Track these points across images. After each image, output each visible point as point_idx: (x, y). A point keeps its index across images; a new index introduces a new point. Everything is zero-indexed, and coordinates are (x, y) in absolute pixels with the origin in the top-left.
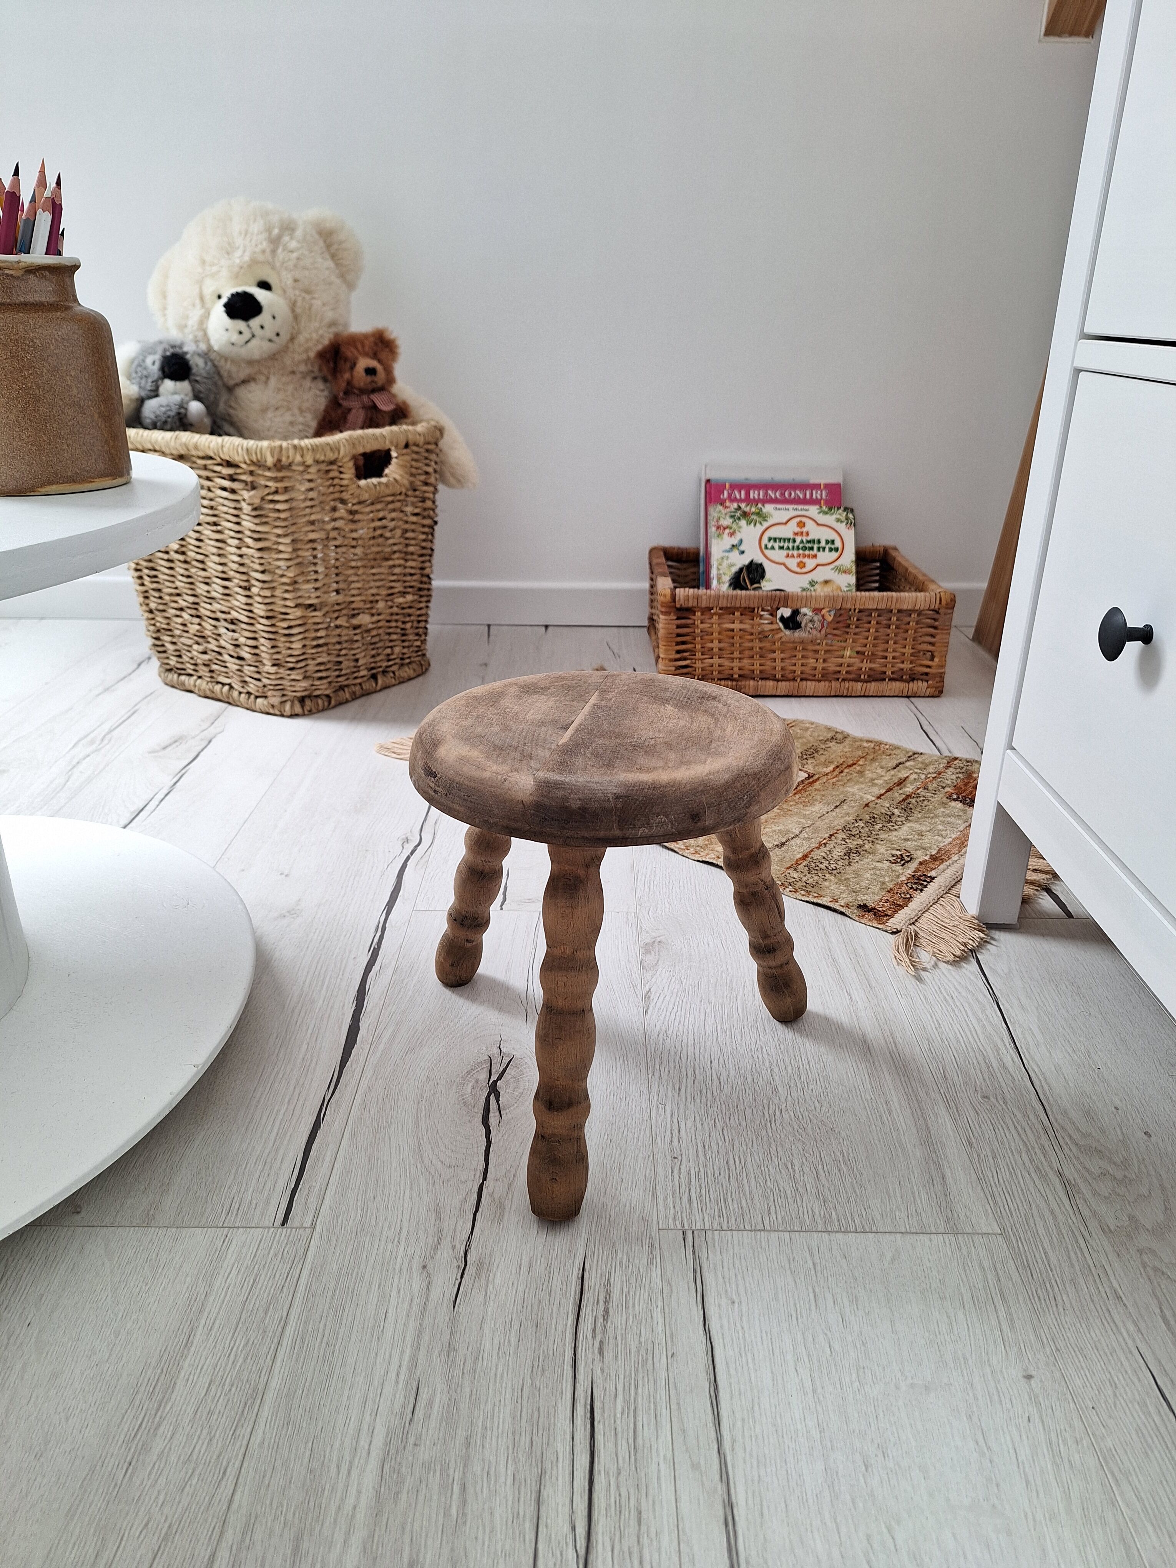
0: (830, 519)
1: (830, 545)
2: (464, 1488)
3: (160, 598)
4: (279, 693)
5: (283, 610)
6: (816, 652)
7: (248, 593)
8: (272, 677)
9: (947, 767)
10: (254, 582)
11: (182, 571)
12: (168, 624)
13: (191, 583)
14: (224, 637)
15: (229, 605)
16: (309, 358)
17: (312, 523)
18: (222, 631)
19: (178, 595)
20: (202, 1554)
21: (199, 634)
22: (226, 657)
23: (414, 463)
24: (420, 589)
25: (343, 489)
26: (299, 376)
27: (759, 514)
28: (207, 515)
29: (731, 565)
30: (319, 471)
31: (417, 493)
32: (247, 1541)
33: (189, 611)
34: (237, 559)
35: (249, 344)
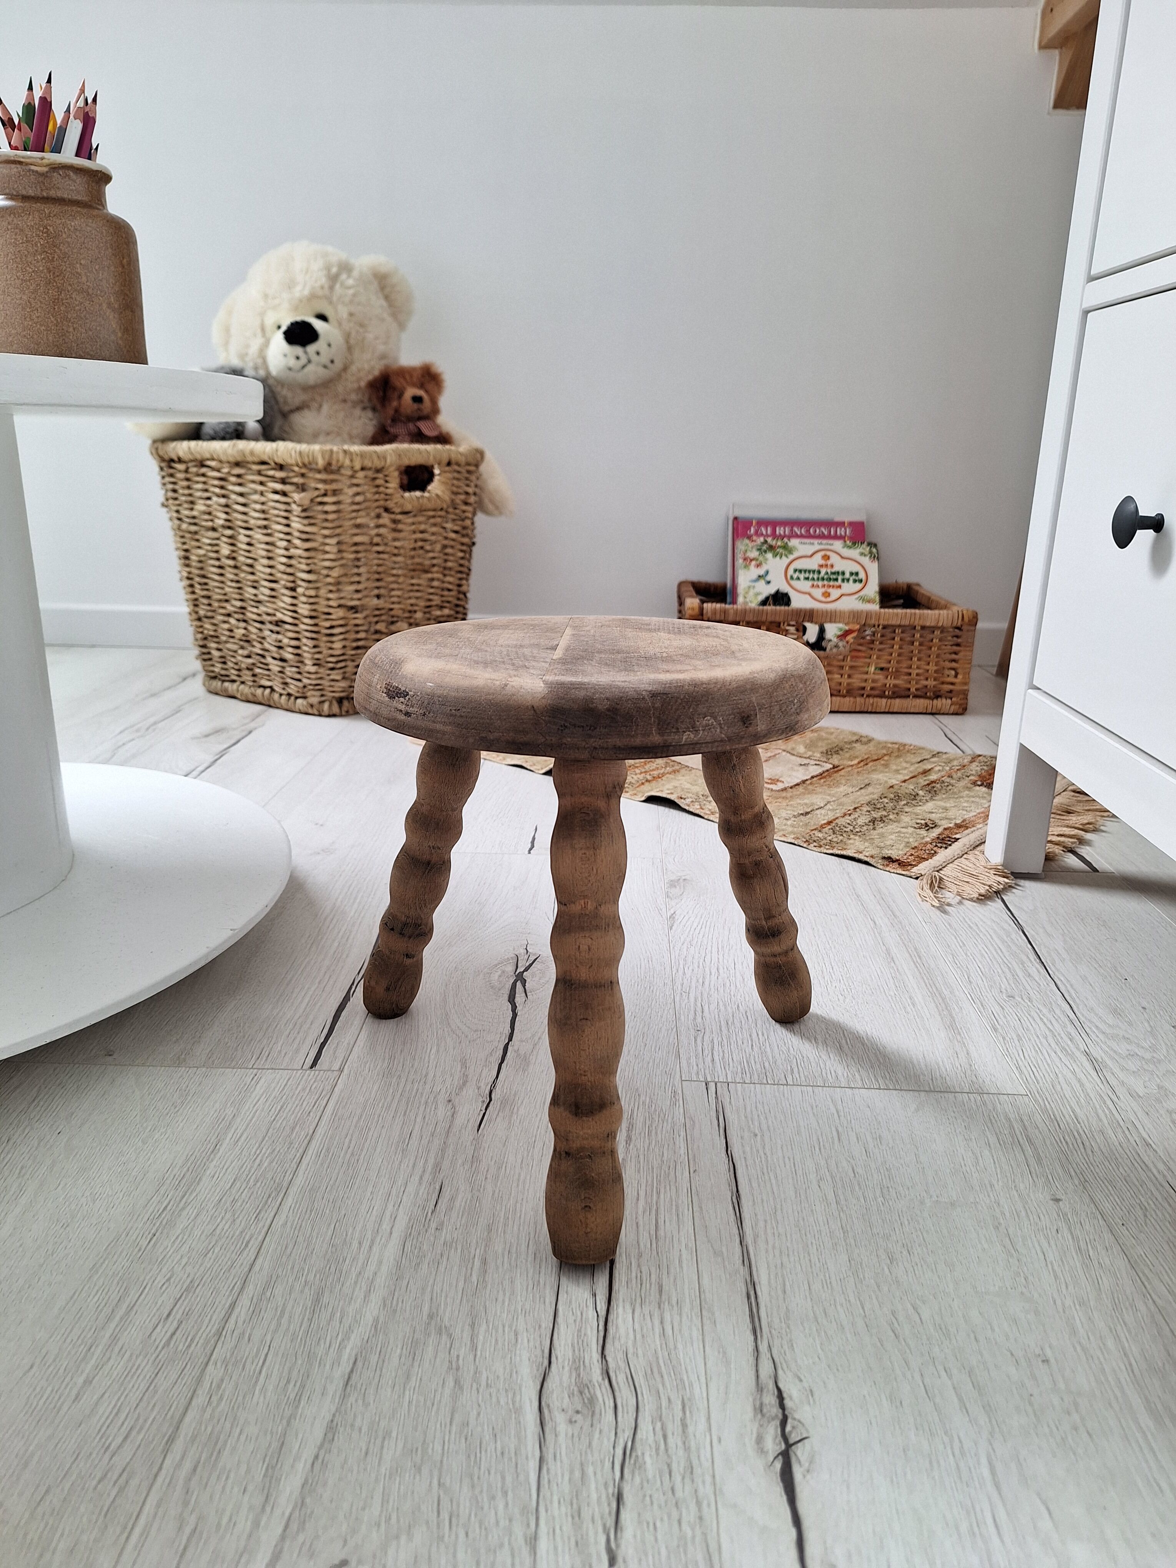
0: (854, 553)
1: (854, 577)
2: (484, 1262)
3: (210, 605)
4: (319, 693)
5: (327, 610)
6: (842, 667)
7: (294, 594)
8: (313, 676)
9: (971, 762)
10: (300, 583)
11: (232, 577)
12: (215, 631)
13: (239, 588)
14: (268, 640)
15: (274, 606)
16: (359, 388)
17: (358, 526)
18: (267, 633)
19: (227, 601)
20: (223, 1302)
21: (244, 638)
22: (269, 660)
23: (455, 482)
24: (457, 606)
25: (387, 497)
26: (349, 404)
27: (785, 547)
28: (259, 519)
29: (757, 594)
30: (366, 477)
31: (457, 511)
32: (268, 1294)
33: (236, 616)
34: (284, 560)
35: (306, 370)
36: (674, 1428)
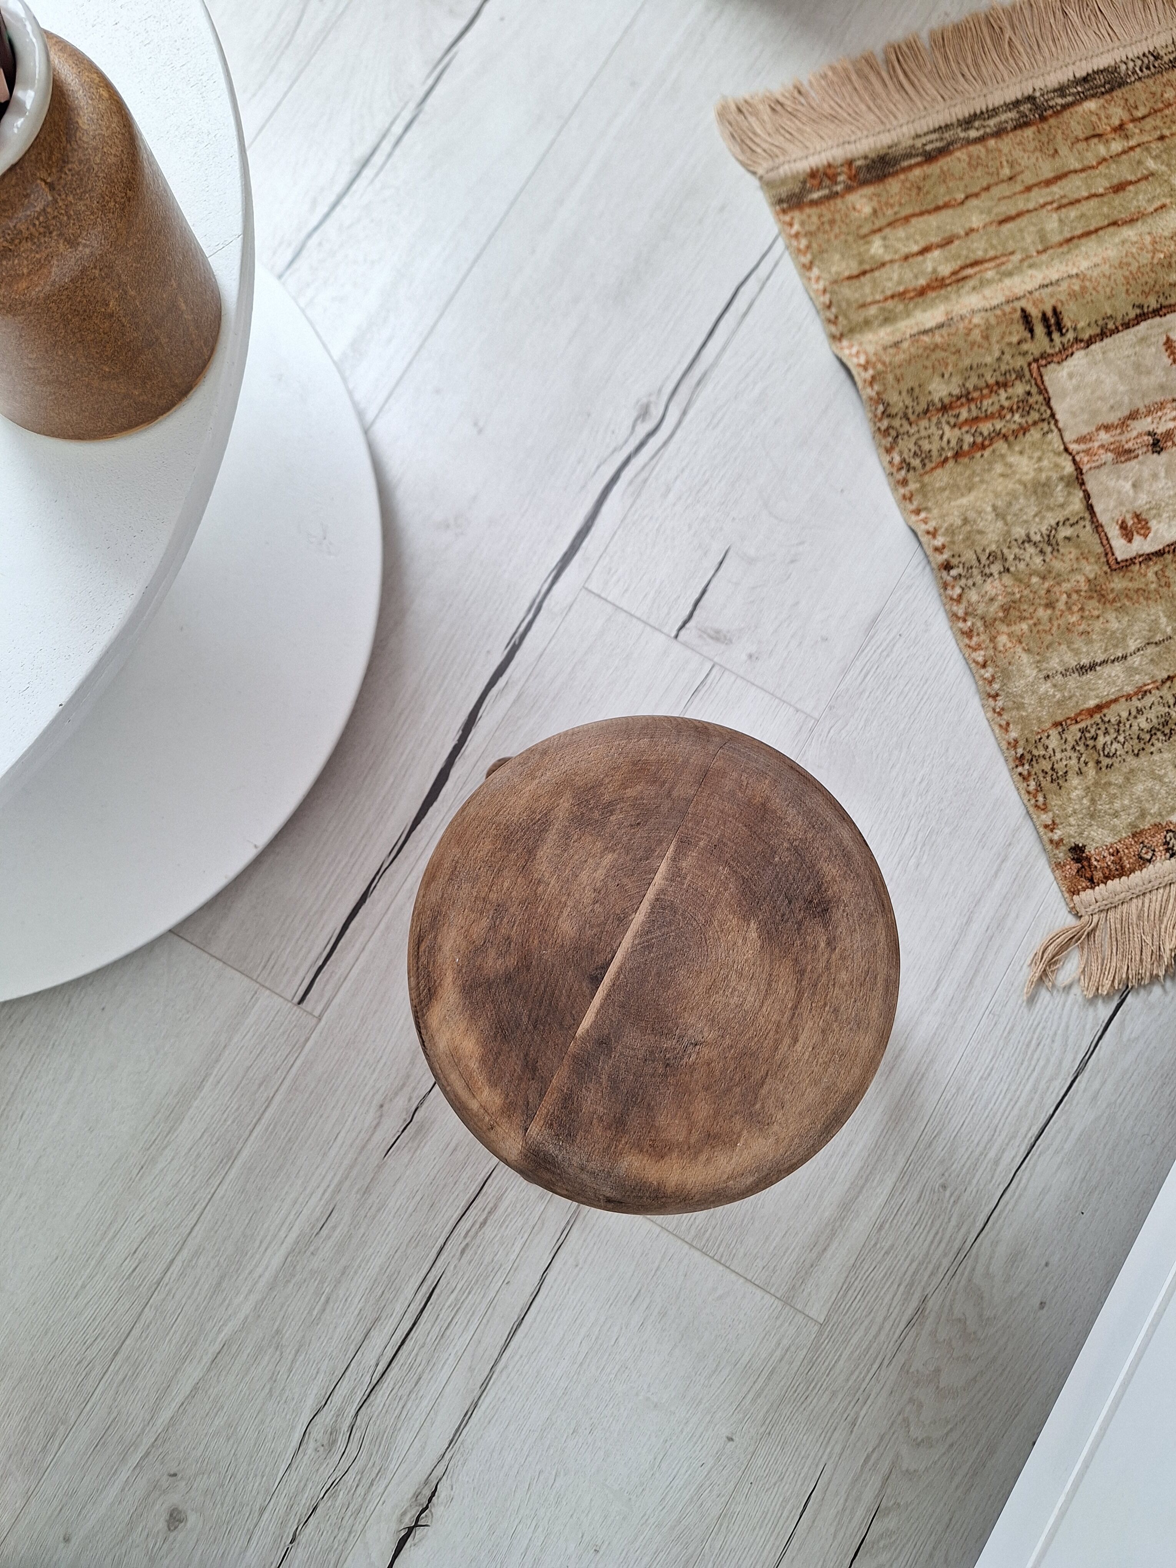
36: (365, 1482)
